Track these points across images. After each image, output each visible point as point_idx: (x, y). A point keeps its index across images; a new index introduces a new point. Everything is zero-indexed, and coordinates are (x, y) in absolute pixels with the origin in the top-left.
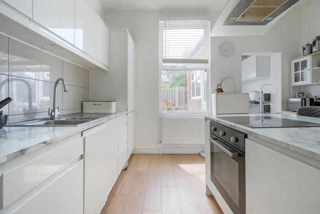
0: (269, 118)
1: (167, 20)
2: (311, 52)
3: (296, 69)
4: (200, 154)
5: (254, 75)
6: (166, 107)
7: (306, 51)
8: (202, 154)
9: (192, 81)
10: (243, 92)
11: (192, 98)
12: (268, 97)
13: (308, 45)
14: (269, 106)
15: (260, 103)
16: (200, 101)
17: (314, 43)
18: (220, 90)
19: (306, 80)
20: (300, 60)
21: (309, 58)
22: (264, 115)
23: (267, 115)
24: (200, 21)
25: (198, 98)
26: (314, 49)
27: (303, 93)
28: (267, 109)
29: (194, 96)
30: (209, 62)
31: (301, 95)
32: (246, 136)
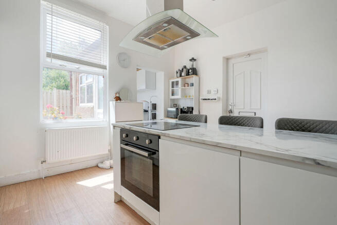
0: (156, 123)
1: (55, 4)
2: (181, 76)
3: (173, 87)
4: (97, 166)
5: (144, 87)
6: (50, 115)
7: (178, 74)
8: (100, 165)
9: (80, 86)
10: (138, 101)
11: (81, 105)
12: (154, 107)
13: (179, 70)
14: (155, 114)
15: (150, 111)
16: (93, 108)
17: (183, 69)
18: (118, 99)
19: (178, 95)
20: (175, 80)
21: (179, 80)
22: (152, 121)
23: (155, 121)
24: (98, 22)
25: (90, 105)
26: (183, 74)
27: (176, 105)
28: (154, 116)
29: (84, 102)
30: (108, 68)
31: (175, 106)
32: (159, 137)
